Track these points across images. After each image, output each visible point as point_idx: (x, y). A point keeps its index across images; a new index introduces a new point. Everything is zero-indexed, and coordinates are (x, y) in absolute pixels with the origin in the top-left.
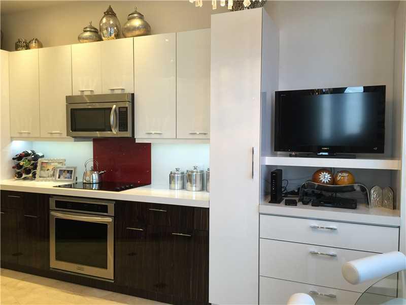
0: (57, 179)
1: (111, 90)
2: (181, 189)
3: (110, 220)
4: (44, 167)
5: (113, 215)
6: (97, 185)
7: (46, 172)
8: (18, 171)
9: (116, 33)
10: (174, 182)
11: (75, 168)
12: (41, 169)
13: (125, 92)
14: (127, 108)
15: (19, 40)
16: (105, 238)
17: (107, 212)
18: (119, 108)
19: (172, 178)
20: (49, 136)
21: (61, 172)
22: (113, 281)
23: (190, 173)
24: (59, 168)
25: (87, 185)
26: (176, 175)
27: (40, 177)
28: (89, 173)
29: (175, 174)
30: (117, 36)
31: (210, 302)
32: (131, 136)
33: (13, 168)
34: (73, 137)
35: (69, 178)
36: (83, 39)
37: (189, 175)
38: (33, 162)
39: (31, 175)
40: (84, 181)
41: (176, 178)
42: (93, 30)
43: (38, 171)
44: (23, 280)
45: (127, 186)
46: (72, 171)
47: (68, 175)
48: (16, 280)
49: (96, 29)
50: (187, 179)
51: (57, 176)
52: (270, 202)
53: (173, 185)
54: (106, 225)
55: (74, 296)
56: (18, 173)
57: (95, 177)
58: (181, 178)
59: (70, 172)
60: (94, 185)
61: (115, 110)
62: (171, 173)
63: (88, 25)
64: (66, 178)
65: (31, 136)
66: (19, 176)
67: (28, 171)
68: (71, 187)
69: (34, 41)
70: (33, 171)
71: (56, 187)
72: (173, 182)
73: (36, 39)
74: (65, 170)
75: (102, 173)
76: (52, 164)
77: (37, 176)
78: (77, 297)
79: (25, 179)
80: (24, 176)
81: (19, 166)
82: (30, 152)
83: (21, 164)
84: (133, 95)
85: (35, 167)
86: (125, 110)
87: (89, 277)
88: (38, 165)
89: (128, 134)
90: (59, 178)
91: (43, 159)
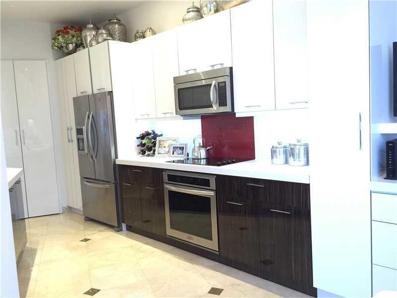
0: (172, 155)
1: (212, 66)
2: (285, 164)
3: (212, 193)
4: (161, 144)
5: (215, 189)
6: (205, 160)
7: (163, 149)
8: (143, 148)
9: (215, 8)
10: (276, 156)
11: (186, 145)
12: (159, 147)
13: (224, 66)
14: (225, 82)
15: (137, 31)
16: (208, 211)
17: (209, 186)
18: (218, 83)
19: (273, 152)
20: (163, 116)
21: (175, 148)
22: (218, 253)
23: (293, 147)
24: (172, 145)
25: (196, 161)
26: (278, 150)
27: (158, 154)
28: (196, 149)
29: (276, 148)
30: (217, 11)
31: (314, 286)
32: (231, 111)
33: (138, 146)
34: (181, 115)
35: (181, 154)
36: (187, 20)
37: (291, 149)
38: (153, 140)
39: (152, 152)
40: (193, 157)
41: (278, 152)
42: (195, 9)
43: (157, 148)
44: (147, 244)
45: (229, 161)
46: (183, 147)
47: (180, 151)
48: (141, 243)
49: (198, 8)
50: (290, 153)
51: (172, 153)
52: (385, 179)
53: (275, 159)
54: (209, 198)
55: (185, 262)
56: (142, 151)
57: (203, 153)
58: (284, 151)
59: (182, 148)
60: (202, 160)
61: (215, 86)
62: (273, 147)
63: (191, 5)
64: (179, 154)
65: (150, 117)
66: (143, 152)
67: (150, 149)
68: (183, 163)
69: (148, 30)
70: (153, 148)
71: (169, 162)
72: (274, 157)
73: (150, 28)
74: (177, 147)
75: (209, 149)
76: (168, 142)
77: (156, 153)
78: (187, 264)
79: (148, 155)
80: (147, 153)
81: (142, 145)
82: (150, 132)
83: (143, 143)
84: (231, 69)
85: (155, 145)
86: (223, 85)
87: (199, 247)
88: (157, 143)
89: (227, 109)
90: (173, 154)
91: (161, 137)
